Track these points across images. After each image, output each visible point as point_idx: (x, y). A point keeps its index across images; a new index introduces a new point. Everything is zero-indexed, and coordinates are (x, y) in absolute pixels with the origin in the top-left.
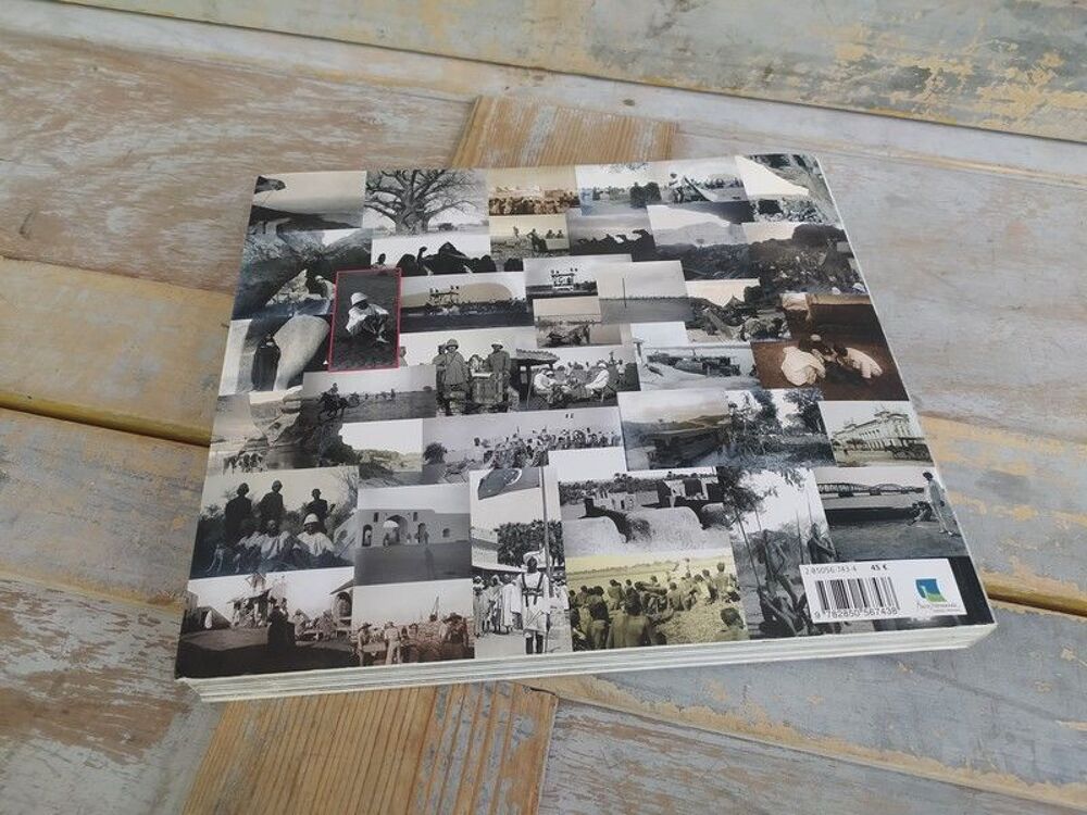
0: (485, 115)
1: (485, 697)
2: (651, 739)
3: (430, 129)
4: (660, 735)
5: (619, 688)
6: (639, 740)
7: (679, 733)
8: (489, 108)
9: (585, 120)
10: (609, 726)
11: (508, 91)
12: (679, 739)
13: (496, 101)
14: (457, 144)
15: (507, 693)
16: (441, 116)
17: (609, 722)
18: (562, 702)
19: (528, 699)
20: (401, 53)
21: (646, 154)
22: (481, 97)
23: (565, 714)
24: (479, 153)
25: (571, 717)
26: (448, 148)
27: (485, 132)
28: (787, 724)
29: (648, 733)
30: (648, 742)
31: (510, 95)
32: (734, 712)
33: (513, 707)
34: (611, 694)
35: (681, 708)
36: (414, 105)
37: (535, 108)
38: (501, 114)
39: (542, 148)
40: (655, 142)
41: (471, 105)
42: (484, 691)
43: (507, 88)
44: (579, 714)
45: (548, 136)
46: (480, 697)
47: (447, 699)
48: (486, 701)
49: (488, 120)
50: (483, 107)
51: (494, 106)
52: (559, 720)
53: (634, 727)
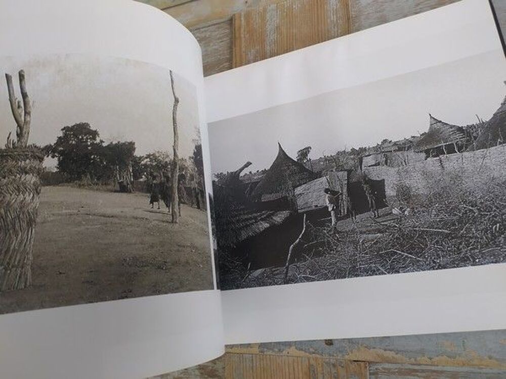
0: (240, 28)
1: (332, 369)
2: (419, 374)
3: (216, 47)
4: (423, 371)
5: (397, 354)
6: (414, 376)
7: (433, 368)
8: (241, 20)
9: (294, 7)
10: (396, 370)
11: (247, 5)
12: (434, 371)
13: (243, 14)
14: (231, 52)
15: (342, 365)
16: (218, 36)
17: (396, 369)
18: (370, 363)
19: (353, 366)
20: (186, 5)
21: (335, 16)
22: (234, 15)
23: (373, 368)
24: (244, 54)
25: (376, 369)
26: (228, 56)
27: (243, 40)
28: (490, 358)
29: (417, 371)
30: (417, 376)
31: (249, 7)
32: (460, 356)
33: (347, 372)
34: (393, 357)
35: (431, 359)
36: (203, 35)
37: (265, 10)
38: (248, 23)
39: (276, 36)
40: (338, 5)
41: (231, 21)
42: (331, 366)
43: (246, 2)
44: (380, 367)
45: (277, 27)
46: (330, 370)
47: (316, 372)
48: (334, 371)
49: (242, 30)
50: (237, 22)
51: (242, 19)
52: (371, 371)
53: (409, 369)
